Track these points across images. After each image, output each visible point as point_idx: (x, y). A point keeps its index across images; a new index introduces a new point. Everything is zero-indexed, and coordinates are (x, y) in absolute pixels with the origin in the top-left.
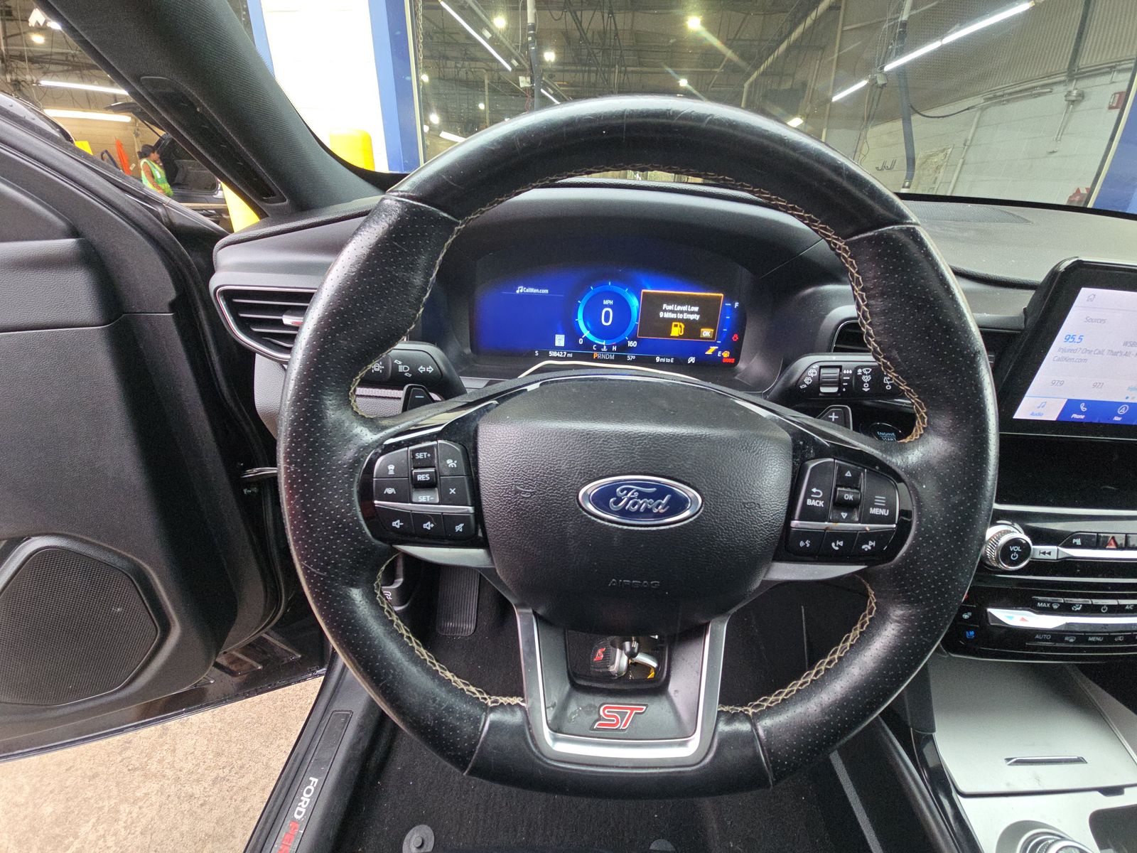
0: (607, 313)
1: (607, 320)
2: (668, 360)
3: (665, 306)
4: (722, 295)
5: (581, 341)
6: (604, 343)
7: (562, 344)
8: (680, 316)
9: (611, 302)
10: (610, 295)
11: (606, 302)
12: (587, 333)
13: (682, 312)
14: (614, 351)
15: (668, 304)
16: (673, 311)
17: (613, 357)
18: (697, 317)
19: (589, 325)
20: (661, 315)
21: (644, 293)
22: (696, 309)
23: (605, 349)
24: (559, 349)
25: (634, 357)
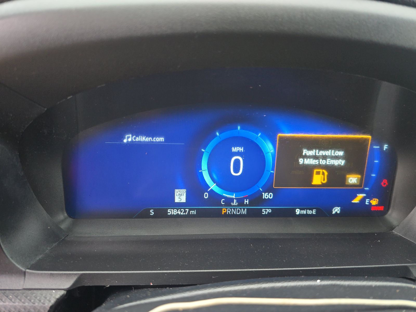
0: (237, 162)
1: (236, 170)
2: (309, 212)
3: (305, 152)
4: (369, 137)
5: (206, 196)
6: (234, 197)
7: (183, 199)
8: (323, 162)
9: (241, 149)
10: (239, 141)
11: (235, 149)
12: (213, 186)
13: (325, 157)
14: (246, 205)
15: (310, 149)
16: (315, 157)
17: (244, 212)
18: (342, 162)
19: (215, 177)
20: (301, 161)
21: (281, 138)
22: (341, 153)
23: (235, 203)
24: (180, 205)
25: (270, 211)
